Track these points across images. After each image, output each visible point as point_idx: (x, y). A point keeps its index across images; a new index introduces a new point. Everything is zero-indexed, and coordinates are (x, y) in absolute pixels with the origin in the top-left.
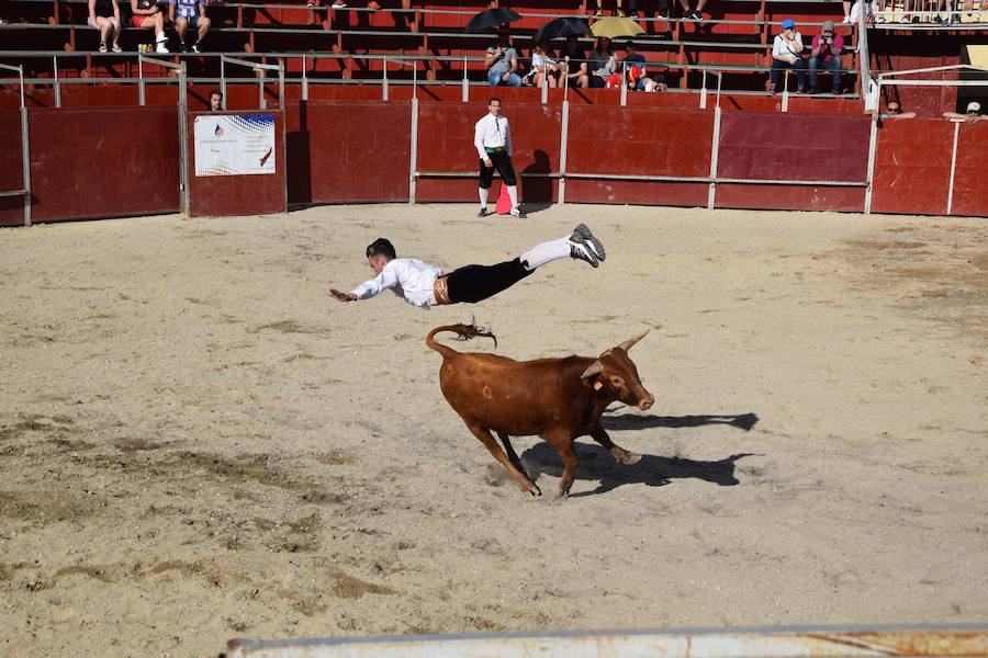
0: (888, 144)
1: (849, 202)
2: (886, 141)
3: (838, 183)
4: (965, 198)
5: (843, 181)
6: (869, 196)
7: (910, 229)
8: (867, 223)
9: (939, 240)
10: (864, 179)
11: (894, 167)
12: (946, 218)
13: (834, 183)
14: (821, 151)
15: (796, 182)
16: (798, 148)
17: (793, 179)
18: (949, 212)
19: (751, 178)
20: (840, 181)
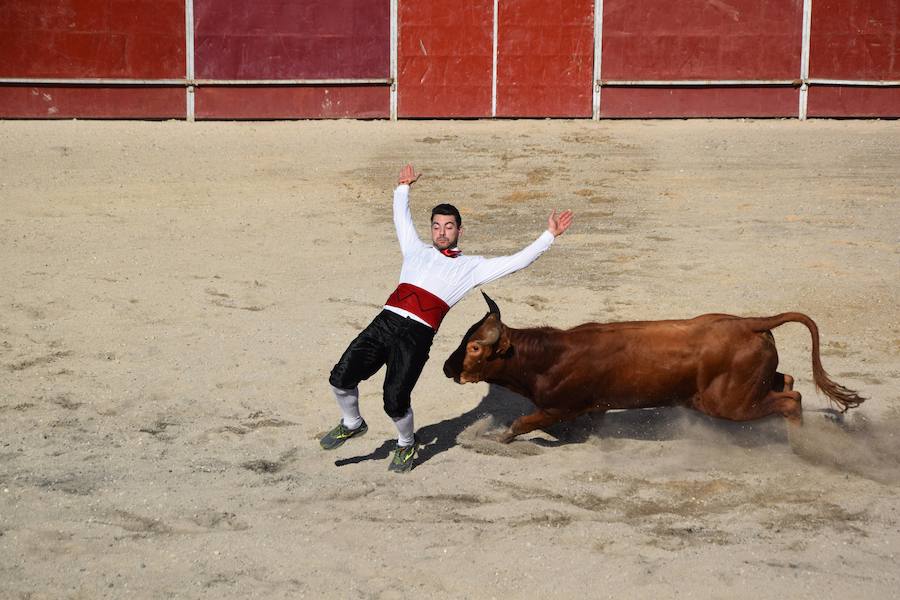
0: (412, 27)
1: (371, 107)
2: (410, 24)
3: (354, 81)
4: (512, 95)
5: (361, 78)
6: (394, 96)
7: (447, 138)
8: (393, 132)
9: (483, 150)
10: (387, 75)
11: (423, 58)
12: (491, 122)
13: (348, 81)
14: (330, 41)
15: (300, 82)
16: (299, 36)
17: (297, 77)
18: (494, 115)
19: (240, 78)
20: (356, 77)
